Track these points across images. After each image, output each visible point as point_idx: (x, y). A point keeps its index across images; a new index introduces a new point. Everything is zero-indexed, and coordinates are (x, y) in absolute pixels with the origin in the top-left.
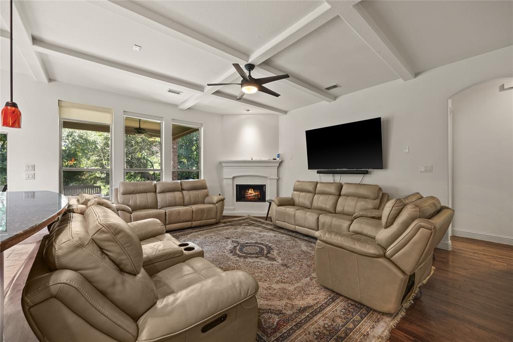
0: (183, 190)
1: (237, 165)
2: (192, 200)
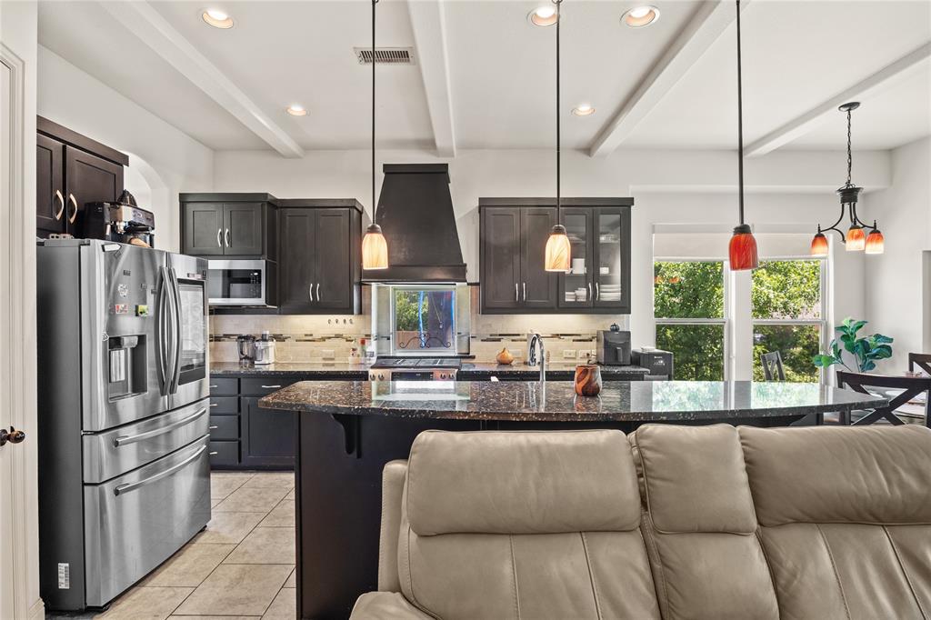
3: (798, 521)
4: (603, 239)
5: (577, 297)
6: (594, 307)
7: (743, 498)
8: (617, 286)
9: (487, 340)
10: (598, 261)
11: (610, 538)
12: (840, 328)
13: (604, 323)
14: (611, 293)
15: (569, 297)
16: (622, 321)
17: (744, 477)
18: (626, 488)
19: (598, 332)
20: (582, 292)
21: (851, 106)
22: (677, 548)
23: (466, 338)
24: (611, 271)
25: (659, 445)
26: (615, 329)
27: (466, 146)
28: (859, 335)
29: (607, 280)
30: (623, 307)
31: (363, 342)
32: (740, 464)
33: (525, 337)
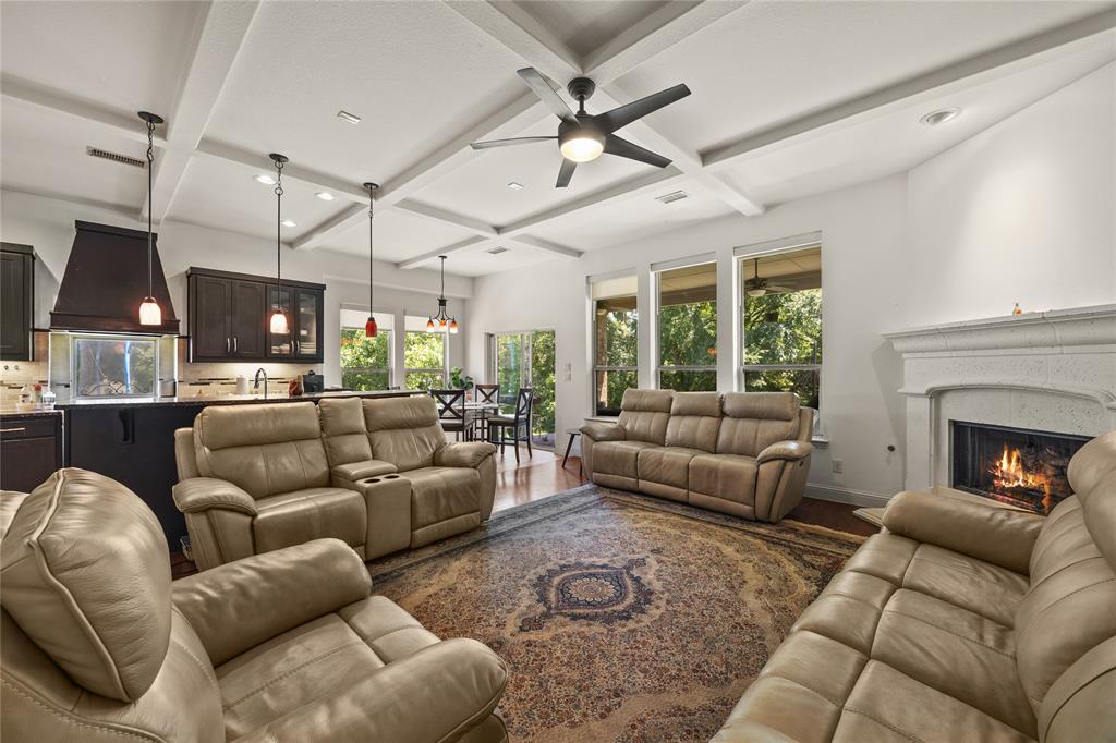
0: (723, 414)
1: (941, 342)
2: (736, 443)
3: (382, 429)
4: (302, 310)
5: (281, 350)
6: (294, 358)
7: (362, 423)
8: (313, 344)
9: (197, 384)
10: (299, 325)
11: (307, 442)
12: (452, 374)
13: (304, 370)
14: (309, 349)
15: (275, 350)
16: (318, 369)
17: (362, 414)
18: (315, 425)
19: (299, 377)
20: (286, 347)
21: (444, 257)
22: (335, 441)
23: (171, 384)
24: (308, 333)
25: (328, 405)
26: (312, 373)
27: (171, 219)
28: (460, 376)
29: (306, 339)
30: (318, 358)
31: (38, 389)
32: (361, 410)
33: (235, 381)
